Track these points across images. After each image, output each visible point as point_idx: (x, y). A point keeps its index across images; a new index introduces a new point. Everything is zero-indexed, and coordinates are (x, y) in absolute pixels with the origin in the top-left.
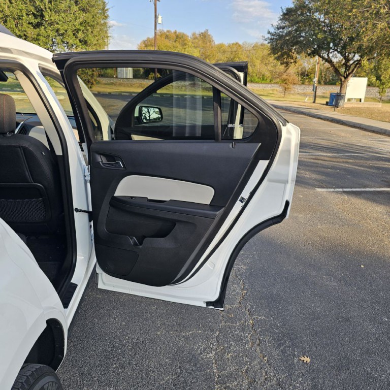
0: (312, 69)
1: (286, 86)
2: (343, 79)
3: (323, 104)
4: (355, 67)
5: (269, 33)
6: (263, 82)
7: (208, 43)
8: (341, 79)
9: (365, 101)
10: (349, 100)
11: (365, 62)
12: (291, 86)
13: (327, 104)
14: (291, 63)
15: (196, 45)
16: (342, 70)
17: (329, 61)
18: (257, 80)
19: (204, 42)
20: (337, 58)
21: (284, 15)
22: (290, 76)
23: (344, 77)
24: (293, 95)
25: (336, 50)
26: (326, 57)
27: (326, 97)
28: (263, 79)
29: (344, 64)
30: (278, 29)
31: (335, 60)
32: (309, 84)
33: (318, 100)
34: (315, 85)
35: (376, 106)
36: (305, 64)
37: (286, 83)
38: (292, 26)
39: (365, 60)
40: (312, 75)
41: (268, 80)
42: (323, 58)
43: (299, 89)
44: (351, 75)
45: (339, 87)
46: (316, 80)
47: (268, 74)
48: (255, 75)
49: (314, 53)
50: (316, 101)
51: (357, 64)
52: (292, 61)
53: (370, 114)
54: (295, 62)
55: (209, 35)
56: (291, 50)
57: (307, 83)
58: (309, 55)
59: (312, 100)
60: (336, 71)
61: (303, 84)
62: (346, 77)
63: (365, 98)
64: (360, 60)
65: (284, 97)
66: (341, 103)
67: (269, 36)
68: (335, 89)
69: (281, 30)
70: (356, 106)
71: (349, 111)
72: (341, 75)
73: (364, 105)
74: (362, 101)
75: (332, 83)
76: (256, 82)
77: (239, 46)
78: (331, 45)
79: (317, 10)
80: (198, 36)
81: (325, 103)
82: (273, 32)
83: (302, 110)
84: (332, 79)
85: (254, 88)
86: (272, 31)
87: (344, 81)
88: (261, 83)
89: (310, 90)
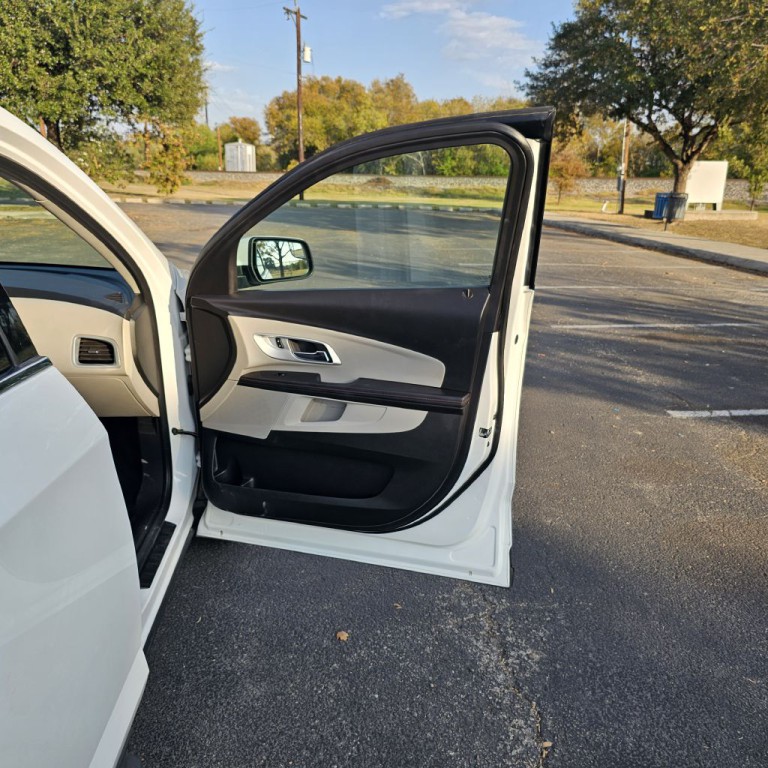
0: (610, 148)
1: (562, 180)
2: (680, 164)
3: (640, 216)
4: (705, 139)
5: (528, 74)
7: (405, 101)
8: (676, 166)
9: (724, 208)
10: (692, 206)
11: (725, 130)
12: (572, 181)
13: (648, 215)
14: (572, 134)
15: (379, 104)
16: (677, 147)
17: (650, 128)
19: (395, 98)
20: (667, 122)
21: (559, 37)
22: (569, 162)
23: (682, 160)
24: (576, 197)
25: (666, 107)
26: (645, 120)
27: (648, 203)
29: (681, 134)
30: (546, 66)
31: (661, 128)
32: (607, 177)
33: (628, 208)
34: (622, 177)
35: (747, 218)
36: (597, 137)
37: (562, 176)
38: (576, 59)
39: (725, 127)
40: (611, 159)
42: (639, 123)
43: (589, 186)
44: (696, 157)
45: (673, 181)
46: (623, 167)
48: (498, 161)
49: (618, 114)
50: (625, 211)
51: (709, 134)
52: (574, 131)
53: (739, 234)
54: (580, 133)
55: (406, 85)
56: (571, 109)
57: (601, 175)
59: (616, 207)
60: (666, 148)
61: (594, 176)
62: (687, 161)
63: (724, 202)
64: (715, 126)
65: (558, 204)
66: (679, 213)
67: (528, 80)
68: (664, 186)
69: (552, 69)
70: (706, 218)
71: (694, 229)
72: (677, 157)
73: (723, 216)
74: (719, 207)
75: (652, 173)
77: (466, 103)
78: (657, 96)
79: (627, 26)
80: (383, 86)
81: (643, 213)
82: (535, 73)
83: (600, 229)
85: (497, 187)
86: (535, 70)
87: (683, 170)
89: (610, 187)
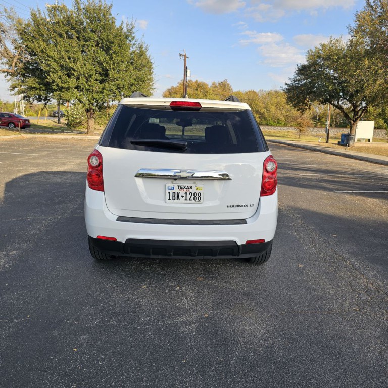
0: (323, 114)
1: (301, 128)
2: (352, 122)
3: (336, 144)
4: (362, 112)
5: (286, 84)
6: (278, 125)
7: (227, 92)
8: (350, 123)
9: (373, 141)
10: (359, 140)
11: (371, 108)
12: (305, 128)
13: (339, 143)
14: (306, 109)
15: (216, 93)
16: (351, 115)
17: (339, 107)
18: (272, 123)
19: (223, 90)
20: (346, 105)
21: (299, 70)
22: (304, 120)
23: (353, 120)
24: (307, 136)
25: (346, 98)
26: (337, 104)
27: (338, 139)
28: (278, 123)
29: (353, 109)
30: (294, 81)
31: (344, 106)
32: (322, 127)
33: (330, 141)
34: (328, 127)
35: (384, 146)
36: (317, 109)
37: (301, 126)
38: (307, 79)
39: (371, 107)
40: (324, 119)
41: (283, 124)
42: (334, 105)
43: (313, 131)
44: (359, 119)
45: (349, 130)
46: (328, 123)
47: (283, 118)
48: (271, 119)
49: (325, 102)
50: (329, 142)
51: (364, 110)
52: (307, 107)
53: (378, 151)
54: (310, 108)
55: (228, 84)
56: (305, 99)
57: (319, 126)
58: (322, 103)
59: (325, 141)
60: (346, 115)
61: (316, 126)
62: (355, 121)
63: (373, 138)
64: (366, 107)
65: (299, 138)
66: (351, 143)
67: (287, 87)
68: (346, 131)
69: (297, 82)
70: (365, 145)
71: (359, 149)
72: (351, 119)
73: (373, 144)
74: (371, 141)
75: (343, 126)
76: (272, 125)
77: (255, 93)
78: (341, 94)
79: (328, 67)
80: (217, 85)
81: (337, 143)
82: (289, 84)
83: (317, 148)
84: (343, 123)
85: (271, 131)
86: (289, 82)
87: (353, 124)
88: (277, 126)
89: (322, 132)
